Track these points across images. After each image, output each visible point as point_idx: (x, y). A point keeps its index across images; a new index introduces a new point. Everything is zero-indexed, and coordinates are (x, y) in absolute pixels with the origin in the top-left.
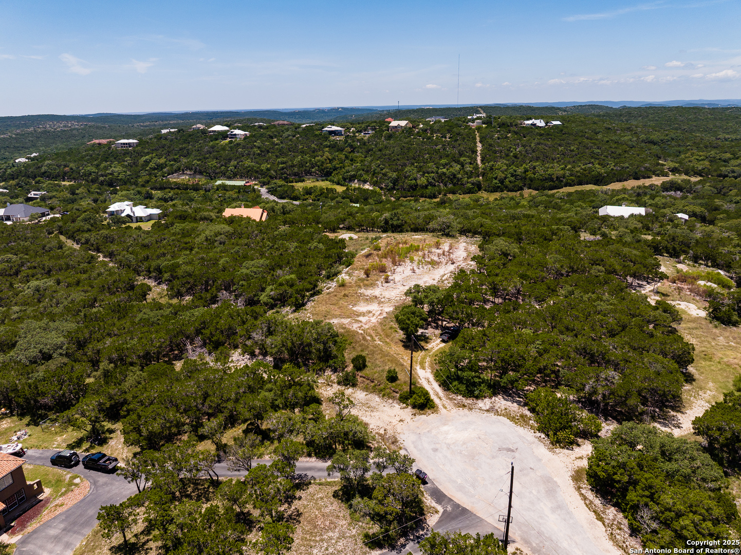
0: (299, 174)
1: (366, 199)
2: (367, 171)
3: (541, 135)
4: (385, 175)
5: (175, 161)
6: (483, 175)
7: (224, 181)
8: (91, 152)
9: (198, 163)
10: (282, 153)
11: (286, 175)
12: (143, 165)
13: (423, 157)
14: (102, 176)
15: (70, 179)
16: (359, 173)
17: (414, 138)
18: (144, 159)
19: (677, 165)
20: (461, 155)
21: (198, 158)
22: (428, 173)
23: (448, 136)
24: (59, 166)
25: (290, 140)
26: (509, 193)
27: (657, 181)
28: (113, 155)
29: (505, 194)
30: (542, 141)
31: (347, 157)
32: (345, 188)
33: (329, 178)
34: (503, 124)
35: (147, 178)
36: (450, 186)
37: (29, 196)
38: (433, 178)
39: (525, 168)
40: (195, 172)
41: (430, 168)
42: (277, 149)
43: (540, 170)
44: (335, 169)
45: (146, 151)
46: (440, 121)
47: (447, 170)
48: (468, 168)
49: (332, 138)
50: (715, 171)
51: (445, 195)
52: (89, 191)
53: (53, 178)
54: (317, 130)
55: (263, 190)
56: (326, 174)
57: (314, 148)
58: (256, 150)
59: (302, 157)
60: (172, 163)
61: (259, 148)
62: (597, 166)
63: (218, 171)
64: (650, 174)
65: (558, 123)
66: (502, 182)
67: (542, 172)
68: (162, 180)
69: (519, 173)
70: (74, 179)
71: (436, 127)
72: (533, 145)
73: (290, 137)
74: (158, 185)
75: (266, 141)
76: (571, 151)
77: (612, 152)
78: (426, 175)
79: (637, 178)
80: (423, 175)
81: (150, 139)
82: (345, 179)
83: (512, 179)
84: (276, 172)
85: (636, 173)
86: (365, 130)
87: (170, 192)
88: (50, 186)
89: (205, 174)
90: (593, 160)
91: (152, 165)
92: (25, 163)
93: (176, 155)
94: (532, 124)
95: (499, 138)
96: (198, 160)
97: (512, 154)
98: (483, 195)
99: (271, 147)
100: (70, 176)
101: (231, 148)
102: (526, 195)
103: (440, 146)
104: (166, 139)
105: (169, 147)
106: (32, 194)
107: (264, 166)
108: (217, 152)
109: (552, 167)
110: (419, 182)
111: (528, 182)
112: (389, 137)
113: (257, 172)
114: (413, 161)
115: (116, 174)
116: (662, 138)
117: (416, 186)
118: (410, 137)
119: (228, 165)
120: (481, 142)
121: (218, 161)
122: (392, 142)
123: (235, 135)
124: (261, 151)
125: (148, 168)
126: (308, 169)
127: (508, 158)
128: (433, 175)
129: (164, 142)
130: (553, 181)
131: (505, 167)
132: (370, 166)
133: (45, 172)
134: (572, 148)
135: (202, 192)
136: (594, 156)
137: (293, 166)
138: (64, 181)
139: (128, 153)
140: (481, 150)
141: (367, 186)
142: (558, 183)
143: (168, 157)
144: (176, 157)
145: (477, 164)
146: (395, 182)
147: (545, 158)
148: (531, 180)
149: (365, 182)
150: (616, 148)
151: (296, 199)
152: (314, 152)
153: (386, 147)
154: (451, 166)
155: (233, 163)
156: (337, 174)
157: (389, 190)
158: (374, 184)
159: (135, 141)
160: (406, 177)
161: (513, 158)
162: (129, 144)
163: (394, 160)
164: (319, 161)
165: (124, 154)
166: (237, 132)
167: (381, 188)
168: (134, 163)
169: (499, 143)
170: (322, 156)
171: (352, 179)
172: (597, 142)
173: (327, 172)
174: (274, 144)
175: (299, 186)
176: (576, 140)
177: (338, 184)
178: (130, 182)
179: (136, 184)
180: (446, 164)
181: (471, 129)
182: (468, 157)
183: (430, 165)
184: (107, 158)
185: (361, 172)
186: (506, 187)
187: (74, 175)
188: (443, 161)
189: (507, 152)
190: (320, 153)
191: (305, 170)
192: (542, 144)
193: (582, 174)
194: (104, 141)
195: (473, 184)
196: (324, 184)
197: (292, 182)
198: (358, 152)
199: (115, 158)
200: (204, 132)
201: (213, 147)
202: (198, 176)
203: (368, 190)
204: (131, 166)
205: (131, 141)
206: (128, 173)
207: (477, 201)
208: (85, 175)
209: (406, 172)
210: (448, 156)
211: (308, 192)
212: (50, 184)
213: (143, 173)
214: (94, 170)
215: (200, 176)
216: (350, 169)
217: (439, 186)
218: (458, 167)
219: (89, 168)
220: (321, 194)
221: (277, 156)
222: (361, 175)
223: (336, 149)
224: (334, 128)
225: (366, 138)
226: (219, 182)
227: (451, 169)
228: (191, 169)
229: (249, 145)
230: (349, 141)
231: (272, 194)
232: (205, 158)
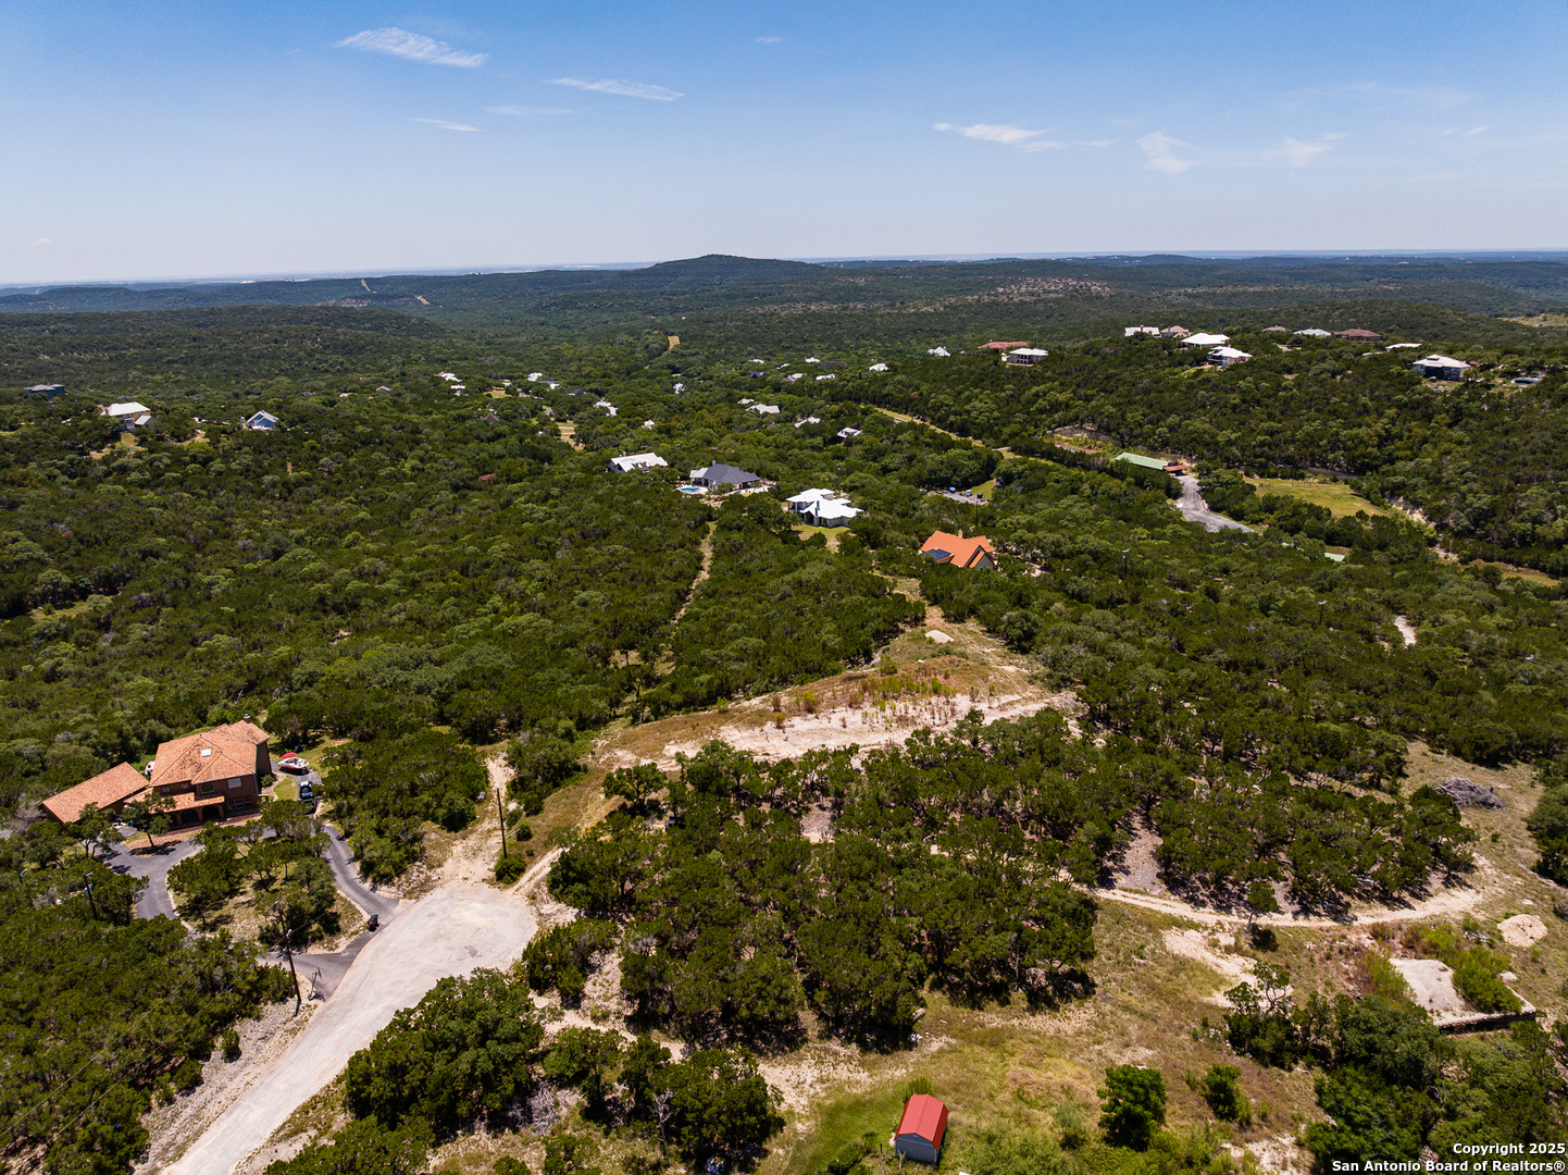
0: (1296, 460)
4: (1464, 496)
7: (1134, 456)
9: (1112, 410)
10: (1285, 409)
11: (1263, 460)
12: (1027, 402)
16: (1414, 480)
18: (1035, 389)
25: (1322, 383)
32: (1361, 509)
33: (1355, 480)
35: (1016, 427)
40: (1103, 428)
42: (1281, 398)
44: (1386, 460)
45: (1049, 374)
49: (1426, 385)
54: (1403, 360)
56: (1360, 470)
57: (1365, 405)
59: (1324, 423)
61: (1242, 392)
63: (1136, 432)
68: (1044, 434)
73: (1323, 376)
75: (1267, 379)
82: (1383, 490)
84: (1243, 450)
89: (1114, 434)
91: (1041, 403)
96: (1114, 405)
99: (1271, 392)
101: (1189, 386)
106: (843, 432)
107: (1226, 435)
108: (1160, 391)
110: (1541, 529)
113: (1205, 444)
115: (974, 414)
119: (1160, 423)
121: (1148, 411)
123: (1220, 357)
124: (1242, 400)
125: (1032, 409)
133: (887, 395)
137: (1289, 442)
139: (1018, 375)
141: (1416, 516)
143: (1079, 391)
149: (1415, 504)
152: (1357, 414)
155: (1173, 419)
159: (1043, 353)
162: (1032, 357)
164: (1355, 437)
166: (1226, 351)
167: (1440, 526)
168: (1015, 396)
170: (1368, 427)
171: (1395, 491)
174: (1279, 385)
175: (1268, 488)
177: (1364, 495)
178: (991, 431)
185: (1420, 479)
187: (921, 407)
190: (1370, 419)
191: (1312, 455)
194: (1005, 346)
196: (1334, 494)
197: (1275, 476)
201: (1161, 381)
202: (1101, 436)
203: (1411, 523)
204: (1008, 401)
205: (1037, 352)
206: (996, 414)
211: (1272, 506)
213: (1020, 417)
215: (1108, 440)
219: (941, 397)
221: (1269, 415)
222: (1415, 488)
224: (1446, 362)
226: (1123, 456)
228: (1093, 421)
229: (1228, 385)
230: (1463, 397)
231: (1203, 497)
232: (1130, 403)
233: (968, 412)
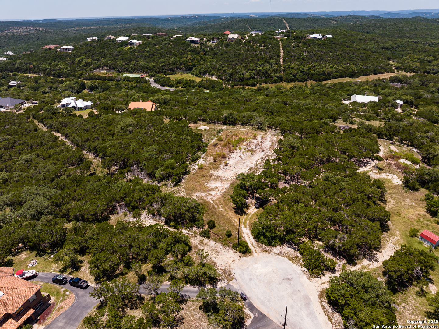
0: (172, 69)
1: (213, 87)
2: (214, 69)
3: (319, 45)
4: (225, 71)
5: (97, 61)
6: (284, 71)
7: (127, 75)
8: (45, 55)
9: (111, 62)
10: (162, 56)
11: (165, 70)
12: (78, 64)
13: (248, 60)
14: (53, 70)
15: (34, 73)
16: (209, 69)
17: (243, 46)
18: (78, 59)
19: (400, 65)
20: (271, 58)
21: (111, 59)
22: (251, 70)
23: (263, 45)
24: (26, 64)
25: (167, 47)
26: (299, 83)
27: (387, 76)
28: (59, 57)
29: (297, 84)
30: (320, 49)
31: (201, 58)
32: (200, 79)
33: (191, 72)
34: (297, 37)
35: (81, 72)
36: (264, 78)
37: (10, 84)
38: (254, 74)
39: (309, 67)
40: (110, 68)
41: (252, 67)
42: (159, 52)
43: (318, 69)
44: (195, 66)
45: (79, 54)
46: (258, 35)
47: (262, 68)
48: (275, 67)
49: (193, 45)
50: (423, 68)
51: (261, 84)
52: (46, 81)
53: (23, 71)
54: (183, 40)
55: (152, 80)
56: (189, 69)
57: (181, 52)
58: (146, 53)
59: (174, 58)
60: (95, 61)
61: (148, 52)
62: (352, 65)
63: (123, 67)
64: (383, 71)
65: (330, 36)
66: (295, 76)
67: (319, 70)
68: (90, 73)
69: (305, 70)
70: (36, 72)
71: (256, 39)
72: (314, 52)
73: (167, 45)
74: (88, 77)
75: (152, 48)
76: (337, 55)
77: (362, 57)
78: (250, 71)
79: (375, 74)
80: (248, 72)
81: (81, 46)
82: (200, 73)
83: (301, 74)
84: (158, 68)
85: (375, 71)
86: (213, 40)
87: (95, 82)
88: (22, 78)
89: (116, 69)
90: (350, 62)
91: (83, 63)
92: (5, 61)
93: (97, 56)
94: (314, 37)
95: (294, 47)
97: (301, 58)
98: (283, 84)
99: (155, 51)
100: (34, 70)
101: (131, 52)
102: (309, 85)
103: (258, 52)
104: (91, 46)
105: (93, 51)
106: (11, 83)
107: (152, 65)
108: (122, 55)
109: (325, 67)
110: (245, 76)
111: (310, 76)
112: (227, 45)
113: (147, 68)
114: (242, 62)
115: (62, 70)
116: (393, 45)
117: (244, 78)
118: (240, 45)
119: (130, 64)
120: (283, 49)
121: (123, 61)
122: (229, 49)
123: (133, 43)
124: (149, 54)
125: (81, 66)
126: (178, 66)
127: (299, 60)
128: (253, 71)
129: (89, 48)
130: (326, 75)
131: (297, 67)
132: (215, 65)
133: (18, 68)
134: (338, 53)
135: (115, 82)
136: (350, 59)
137: (169, 64)
138: (30, 73)
139: (68, 56)
140: (283, 55)
141: (214, 78)
142: (328, 76)
143: (93, 58)
144: (97, 58)
145: (280, 64)
146: (231, 76)
147: (321, 60)
148: (312, 75)
149: (213, 75)
150: (364, 53)
151: (171, 86)
152: (181, 55)
153: (225, 52)
154: (265, 66)
155: (133, 62)
156: (196, 69)
157: (227, 81)
158: (218, 77)
159: (72, 47)
160: (237, 73)
161: (302, 60)
162: (68, 49)
163: (230, 61)
164: (184, 61)
165: (66, 56)
166: (134, 41)
167: (223, 80)
168: (72, 62)
169: (293, 50)
170: (186, 58)
171: (205, 73)
172: (353, 49)
173: (190, 68)
174: (156, 49)
175: (173, 77)
176: (340, 48)
177: (197, 76)
178: (71, 75)
179: (74, 76)
180: (262, 64)
181: (277, 40)
182: (275, 59)
183: (252, 65)
184: (56, 58)
185: (210, 69)
186: (297, 79)
187: (36, 70)
188: (260, 62)
189: (298, 56)
190: (185, 55)
191: (176, 67)
192: (320, 51)
193: (343, 71)
194: (52, 47)
195: (277, 77)
196: (188, 76)
197: (168, 74)
198: (208, 55)
199: (60, 59)
200: (114, 41)
201: (120, 52)
202: (111, 71)
203: (214, 80)
204: (71, 64)
205: (69, 47)
206: (69, 69)
207: (279, 89)
208: (42, 70)
209: (237, 69)
210: (262, 59)
211: (179, 82)
212: (22, 76)
213: (78, 69)
214: (48, 67)
215: (113, 71)
216: (204, 66)
217: (257, 78)
218: (268, 66)
219: (44, 66)
220: (187, 83)
221: (159, 58)
222: (210, 71)
223: (195, 52)
224: (194, 39)
225: (213, 46)
226: (125, 75)
227: (265, 68)
228: (107, 66)
229: (142, 51)
230: (203, 48)
231: (157, 83)
232: (116, 59)
233: (59, 69)
